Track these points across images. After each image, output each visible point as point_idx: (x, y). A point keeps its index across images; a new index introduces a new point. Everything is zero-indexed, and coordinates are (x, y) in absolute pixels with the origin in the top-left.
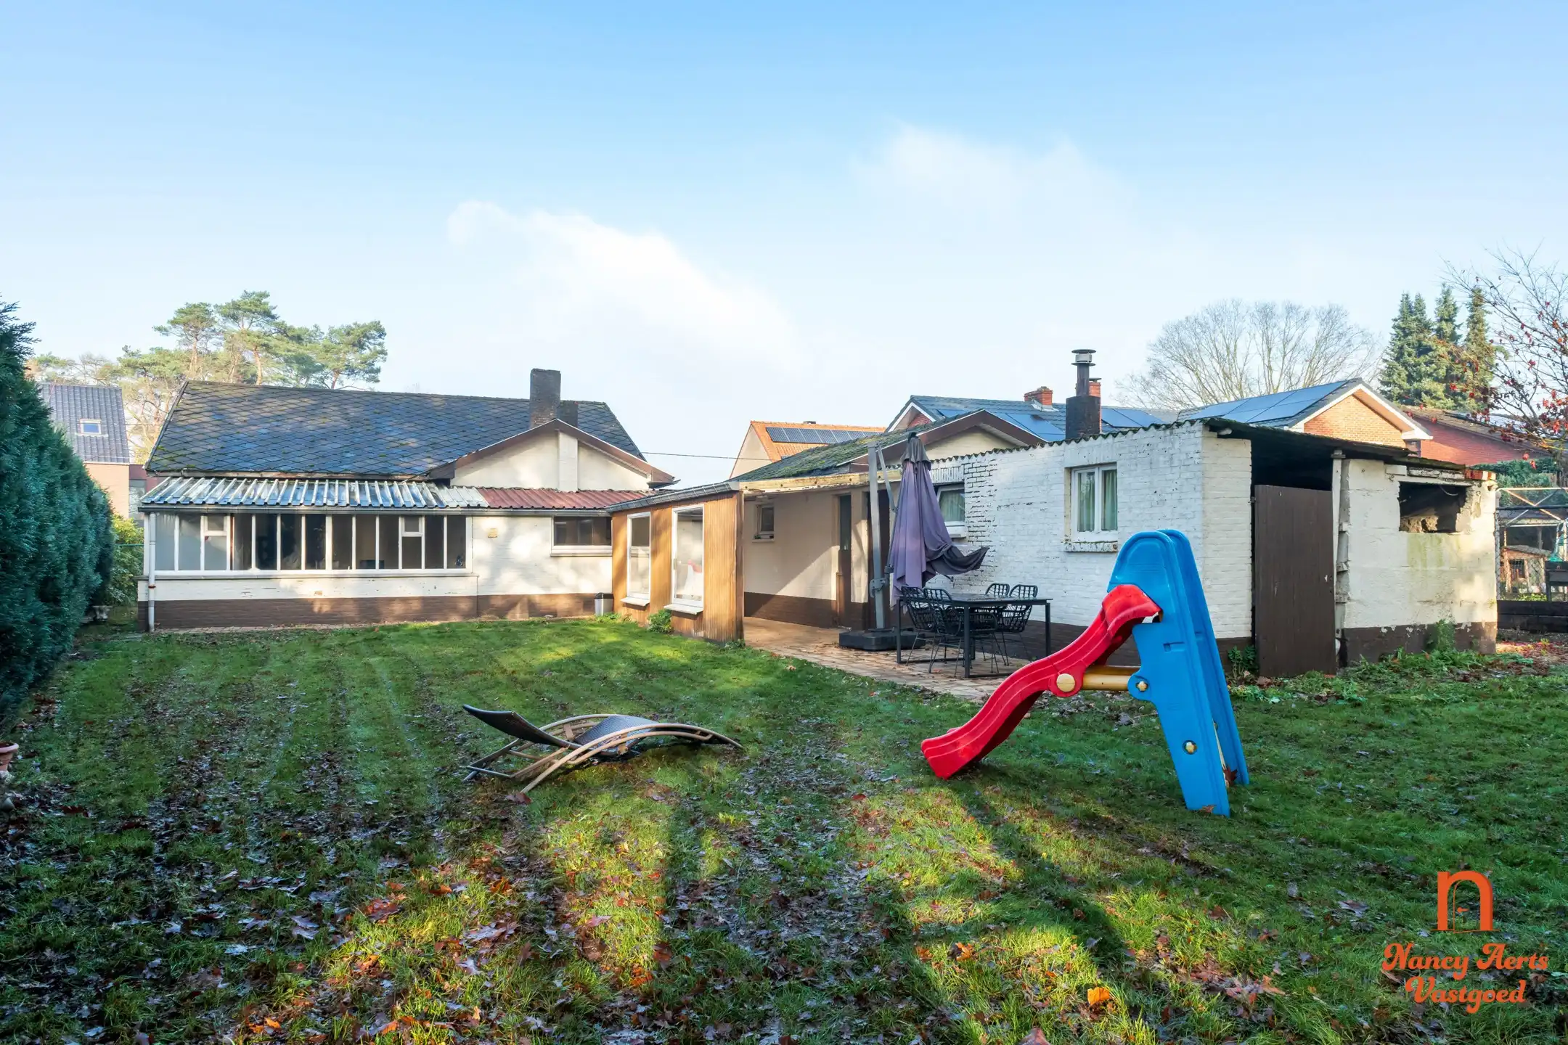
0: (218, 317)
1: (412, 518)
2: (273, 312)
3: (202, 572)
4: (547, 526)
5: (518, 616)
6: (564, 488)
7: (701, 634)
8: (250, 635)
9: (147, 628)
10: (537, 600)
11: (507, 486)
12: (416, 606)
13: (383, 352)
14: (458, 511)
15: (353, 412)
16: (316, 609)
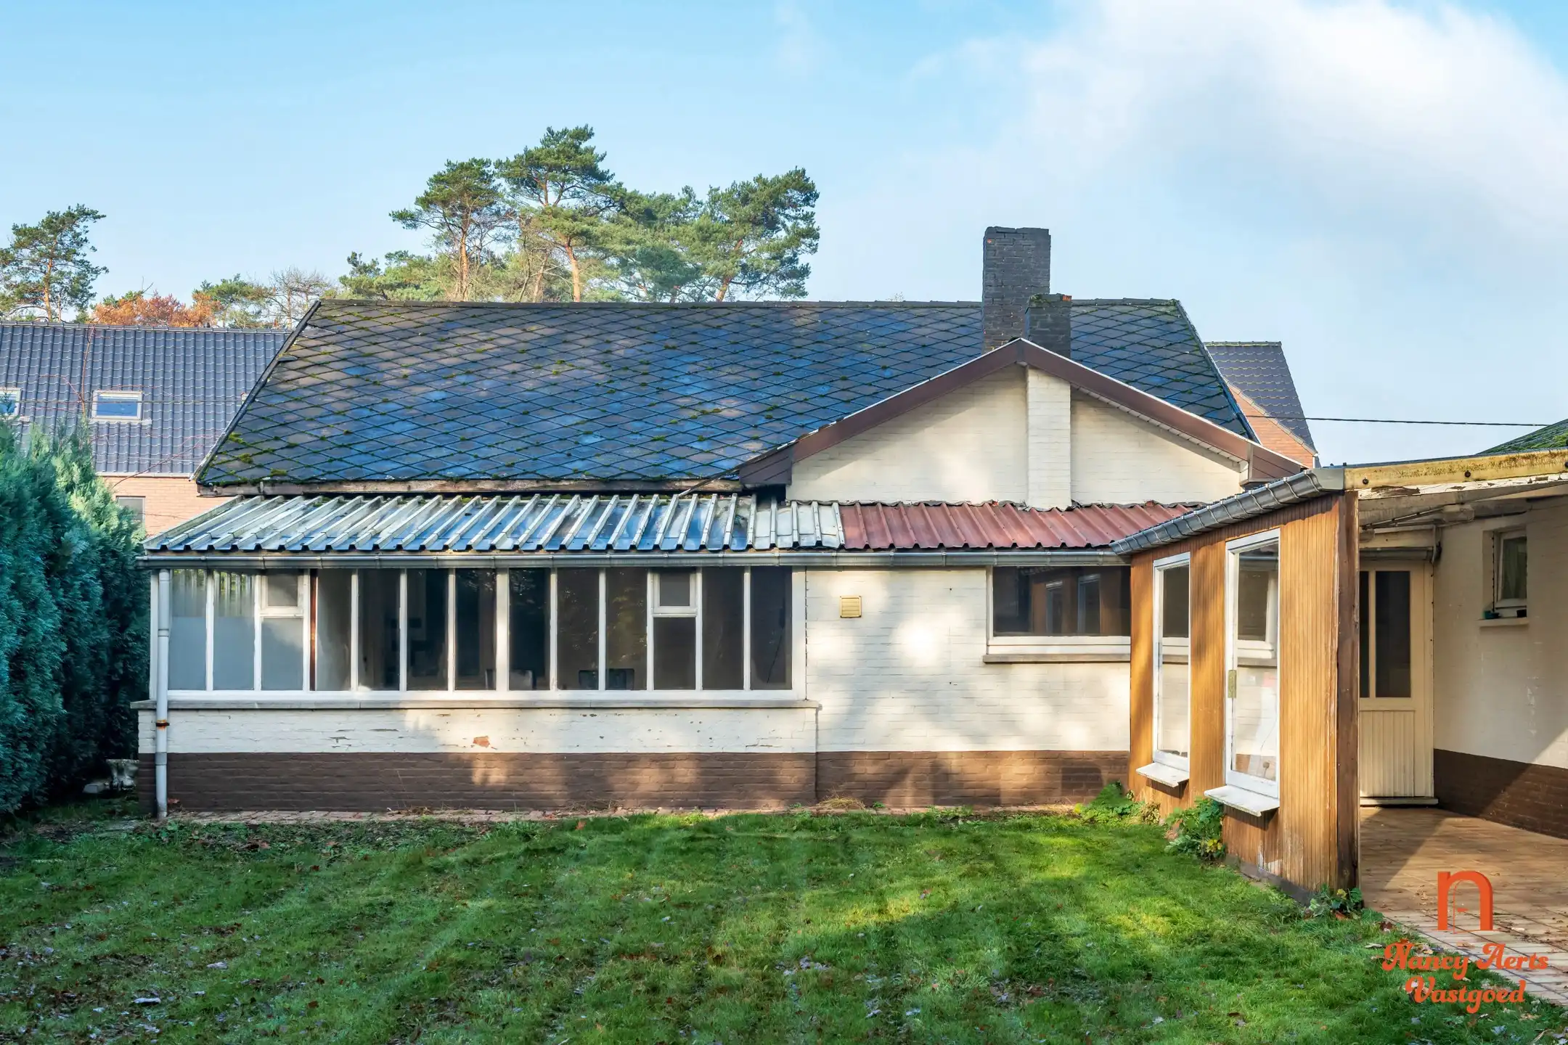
0: (502, 184)
1: (675, 575)
2: (602, 167)
3: (257, 694)
4: (978, 588)
5: (905, 803)
6: (1039, 502)
8: (328, 830)
10: (954, 765)
11: (910, 497)
12: (686, 774)
13: (812, 234)
14: (774, 559)
15: (622, 346)
16: (477, 778)
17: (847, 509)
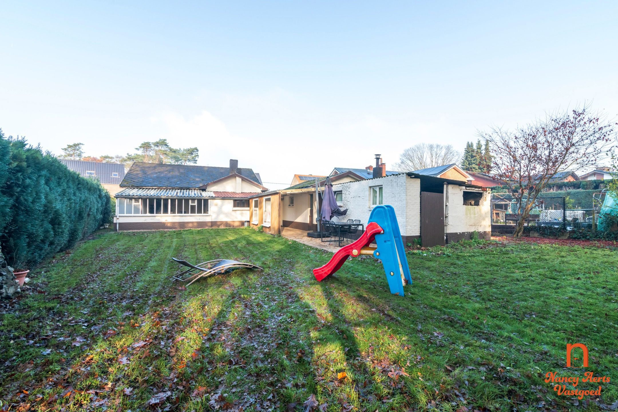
0: (153, 146)
1: (193, 200)
2: (168, 145)
3: (133, 215)
4: (231, 202)
5: (222, 227)
6: (238, 192)
7: (270, 233)
8: (145, 232)
9: (116, 230)
10: (229, 222)
11: (221, 191)
12: (195, 224)
13: (198, 156)
14: (206, 198)
15: (182, 171)
16: (166, 225)
17: (214, 192)
